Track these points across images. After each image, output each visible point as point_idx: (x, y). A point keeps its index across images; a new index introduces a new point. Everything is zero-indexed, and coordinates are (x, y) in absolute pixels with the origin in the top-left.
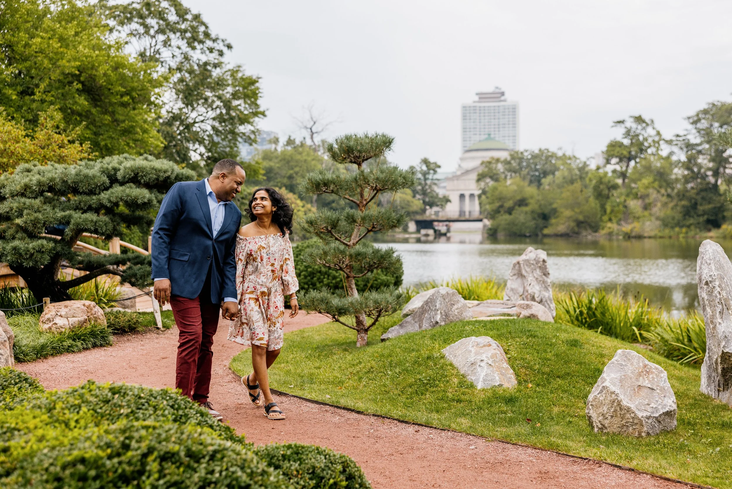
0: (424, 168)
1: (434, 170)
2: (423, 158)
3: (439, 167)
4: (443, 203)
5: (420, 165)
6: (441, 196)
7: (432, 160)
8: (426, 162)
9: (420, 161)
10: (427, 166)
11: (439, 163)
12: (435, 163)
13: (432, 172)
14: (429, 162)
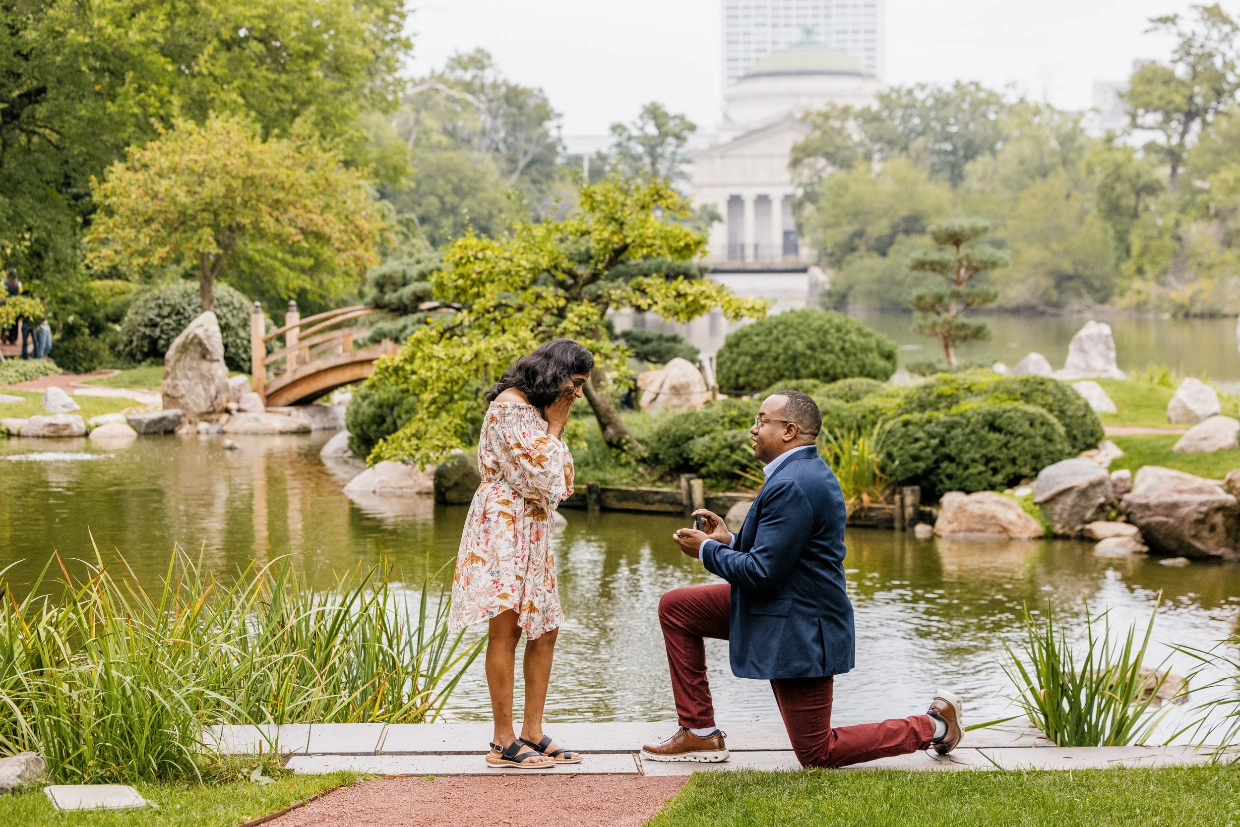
0: (651, 130)
1: (678, 137)
2: (647, 102)
3: (692, 128)
4: (702, 226)
5: (640, 123)
6: (696, 205)
7: (672, 109)
8: (654, 113)
9: (639, 110)
10: (658, 126)
11: (691, 118)
12: (682, 118)
13: (671, 140)
14: (665, 115)
